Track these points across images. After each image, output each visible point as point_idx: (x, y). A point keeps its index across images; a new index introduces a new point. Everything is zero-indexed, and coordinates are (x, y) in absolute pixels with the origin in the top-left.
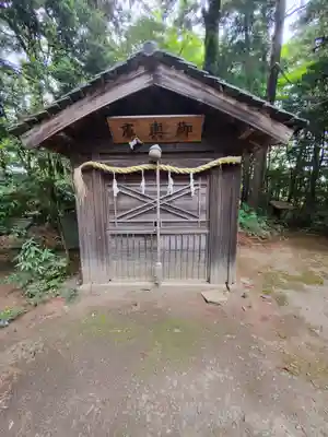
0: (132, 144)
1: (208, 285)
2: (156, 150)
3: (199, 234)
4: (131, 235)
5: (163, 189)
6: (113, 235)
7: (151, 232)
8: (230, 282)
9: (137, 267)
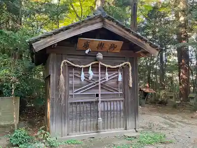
0: (87, 52)
1: (125, 131)
2: (100, 56)
3: (119, 101)
4: (82, 103)
5: (103, 76)
6: (71, 103)
7: (94, 100)
8: (137, 128)
9: (85, 124)
